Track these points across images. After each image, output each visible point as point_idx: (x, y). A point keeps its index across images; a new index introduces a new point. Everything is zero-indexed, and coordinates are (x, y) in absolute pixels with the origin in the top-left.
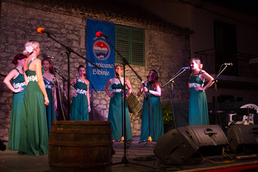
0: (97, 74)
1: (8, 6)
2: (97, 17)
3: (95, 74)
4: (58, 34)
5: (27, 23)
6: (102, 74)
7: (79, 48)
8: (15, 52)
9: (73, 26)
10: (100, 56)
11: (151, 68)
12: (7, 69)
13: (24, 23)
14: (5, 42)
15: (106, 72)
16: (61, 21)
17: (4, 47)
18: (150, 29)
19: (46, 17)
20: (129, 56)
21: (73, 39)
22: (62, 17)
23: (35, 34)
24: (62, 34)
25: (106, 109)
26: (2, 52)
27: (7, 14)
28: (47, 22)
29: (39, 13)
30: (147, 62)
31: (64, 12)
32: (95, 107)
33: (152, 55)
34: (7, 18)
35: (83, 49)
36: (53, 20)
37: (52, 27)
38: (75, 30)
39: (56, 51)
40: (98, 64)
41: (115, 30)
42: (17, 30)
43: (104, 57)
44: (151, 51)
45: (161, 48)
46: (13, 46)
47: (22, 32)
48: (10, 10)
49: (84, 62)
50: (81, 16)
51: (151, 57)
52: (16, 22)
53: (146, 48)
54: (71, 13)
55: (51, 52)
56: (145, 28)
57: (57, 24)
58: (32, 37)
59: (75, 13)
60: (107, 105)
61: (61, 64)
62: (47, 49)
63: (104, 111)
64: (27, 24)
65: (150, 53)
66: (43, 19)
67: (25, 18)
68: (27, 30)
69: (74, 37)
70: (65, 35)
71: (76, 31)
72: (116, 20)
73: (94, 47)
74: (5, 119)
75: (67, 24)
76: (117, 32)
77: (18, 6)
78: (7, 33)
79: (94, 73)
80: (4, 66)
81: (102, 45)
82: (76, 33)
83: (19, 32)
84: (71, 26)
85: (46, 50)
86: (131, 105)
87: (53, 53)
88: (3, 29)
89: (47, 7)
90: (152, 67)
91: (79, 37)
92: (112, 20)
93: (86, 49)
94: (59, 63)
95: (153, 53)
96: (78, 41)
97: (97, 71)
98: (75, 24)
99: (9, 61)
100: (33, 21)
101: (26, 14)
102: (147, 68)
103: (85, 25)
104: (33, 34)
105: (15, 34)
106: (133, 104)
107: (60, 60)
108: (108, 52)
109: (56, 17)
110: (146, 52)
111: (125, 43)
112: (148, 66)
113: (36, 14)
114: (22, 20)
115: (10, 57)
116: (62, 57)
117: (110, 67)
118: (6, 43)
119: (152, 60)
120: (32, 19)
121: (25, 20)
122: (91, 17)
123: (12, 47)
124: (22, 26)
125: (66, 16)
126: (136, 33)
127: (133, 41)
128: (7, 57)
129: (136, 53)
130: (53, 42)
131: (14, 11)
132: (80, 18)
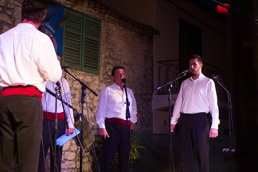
11: (106, 78)
18: (108, 20)
20: (80, 58)
30: (102, 69)
33: (108, 60)
38: (7, 7)
44: (107, 54)
45: (120, 51)
51: (107, 63)
53: (102, 49)
56: (101, 18)
65: (106, 57)
69: (5, 18)
82: (9, 12)
90: (108, 78)
95: (110, 57)
96: (11, 26)
102: (102, 79)
110: (102, 54)
111: (75, 38)
112: (103, 75)
119: (108, 66)
126: (90, 24)
127: (86, 36)
129: (90, 55)
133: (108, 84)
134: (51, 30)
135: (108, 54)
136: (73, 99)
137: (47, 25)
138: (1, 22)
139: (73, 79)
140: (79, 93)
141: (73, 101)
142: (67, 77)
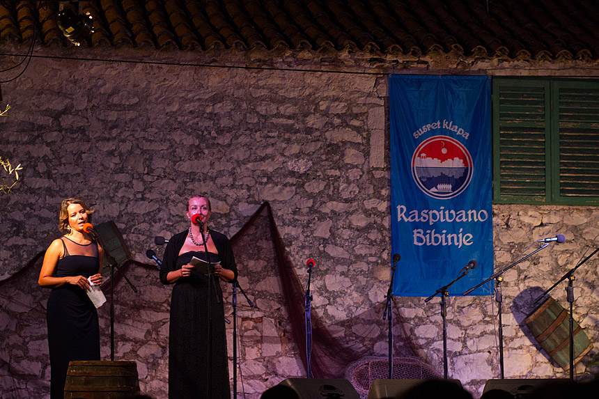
0: (428, 244)
1: (152, 73)
2: (426, 63)
3: (420, 244)
4: (297, 131)
5: (204, 112)
6: (444, 244)
7: (365, 167)
8: (172, 197)
9: (346, 100)
10: (438, 186)
12: (152, 246)
13: (196, 115)
14: (146, 172)
15: (460, 235)
16: (307, 92)
17: (141, 188)
19: (258, 87)
20: (548, 177)
21: (344, 143)
22: (310, 79)
23: (227, 142)
24: (309, 131)
25: (460, 354)
26: (137, 200)
27: (147, 96)
28: (263, 100)
29: (237, 78)
31: (316, 64)
32: (421, 347)
34: (148, 107)
35: (377, 169)
36: (282, 93)
37: (278, 115)
38: (351, 115)
39: (292, 185)
40: (431, 212)
41: (495, 98)
42: (177, 136)
43: (453, 189)
46: (165, 181)
47: (190, 140)
48: (156, 81)
49: (384, 210)
50: (370, 68)
52: (172, 114)
54: (336, 65)
55: (277, 189)
57: (294, 101)
58: (220, 151)
59: (352, 63)
60: (464, 342)
61: (309, 222)
62: (265, 180)
63: (454, 359)
64: (205, 115)
66: (251, 95)
67: (200, 99)
68: (205, 133)
69: (349, 135)
70: (318, 133)
71: (356, 116)
72: (496, 64)
73: (417, 159)
74: (149, 381)
75: (327, 98)
76: (501, 102)
77: (178, 68)
78: (149, 148)
79: (416, 243)
80: (142, 238)
81: (444, 151)
82: (356, 123)
83: (181, 141)
84: (337, 103)
85: (261, 183)
86: (548, 341)
87: (281, 190)
88: (138, 139)
89: (263, 58)
91: (365, 134)
92: (481, 65)
93: (388, 169)
94: (303, 218)
96: (362, 147)
97: (428, 236)
98: (352, 96)
99: (156, 223)
100: (219, 105)
101: (201, 86)
103: (384, 94)
104: (220, 142)
105: (172, 146)
106: (554, 336)
107: (305, 210)
108: (466, 170)
109: (288, 83)
111: (531, 136)
113: (230, 83)
114: (189, 107)
115: (159, 211)
116: (312, 200)
117: (476, 220)
118: (147, 174)
120: (215, 99)
121: (197, 104)
122: (406, 66)
123: (163, 185)
124: (191, 122)
125: (321, 75)
126: (576, 96)
127: (562, 125)
128: (151, 213)
129: (578, 165)
130: (281, 159)
131: (167, 83)
132: (367, 75)
134: (458, 133)
136: (533, 266)
137: (448, 125)
138: (341, 144)
139: (530, 225)
140: (551, 252)
141: (534, 271)
142: (511, 222)
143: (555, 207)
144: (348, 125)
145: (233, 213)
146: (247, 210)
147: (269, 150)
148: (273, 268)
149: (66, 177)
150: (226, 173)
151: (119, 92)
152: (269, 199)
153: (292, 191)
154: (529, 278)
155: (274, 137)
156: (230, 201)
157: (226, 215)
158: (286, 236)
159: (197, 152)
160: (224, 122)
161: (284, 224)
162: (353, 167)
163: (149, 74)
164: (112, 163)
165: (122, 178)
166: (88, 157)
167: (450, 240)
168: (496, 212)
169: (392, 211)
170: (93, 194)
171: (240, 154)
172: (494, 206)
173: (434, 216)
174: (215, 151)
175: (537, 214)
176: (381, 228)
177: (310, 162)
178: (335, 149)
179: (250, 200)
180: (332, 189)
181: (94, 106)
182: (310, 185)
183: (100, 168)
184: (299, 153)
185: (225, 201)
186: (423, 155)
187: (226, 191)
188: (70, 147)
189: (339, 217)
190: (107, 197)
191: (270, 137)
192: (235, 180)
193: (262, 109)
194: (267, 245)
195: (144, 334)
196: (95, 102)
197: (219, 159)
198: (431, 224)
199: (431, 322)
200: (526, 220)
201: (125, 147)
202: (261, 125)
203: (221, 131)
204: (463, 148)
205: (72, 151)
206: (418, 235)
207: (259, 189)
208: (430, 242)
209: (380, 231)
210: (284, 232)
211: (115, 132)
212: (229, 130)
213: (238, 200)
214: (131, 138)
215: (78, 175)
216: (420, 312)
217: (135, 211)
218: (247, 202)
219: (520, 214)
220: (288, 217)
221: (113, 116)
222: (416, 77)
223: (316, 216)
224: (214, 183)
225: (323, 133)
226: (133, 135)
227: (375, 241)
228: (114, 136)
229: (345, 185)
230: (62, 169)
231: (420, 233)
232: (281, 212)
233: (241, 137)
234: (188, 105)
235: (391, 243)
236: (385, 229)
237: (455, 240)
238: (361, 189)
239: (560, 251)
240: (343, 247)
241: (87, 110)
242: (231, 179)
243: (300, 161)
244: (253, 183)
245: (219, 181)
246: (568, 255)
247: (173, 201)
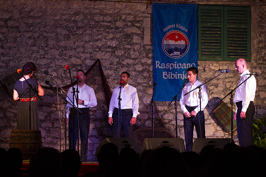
0: (169, 78)
1: (48, 2)
3: (166, 78)
4: (112, 28)
5: (71, 19)
6: (176, 78)
7: (142, 44)
8: (57, 57)
9: (134, 15)
10: (174, 53)
11: (262, 64)
12: (48, 78)
13: (67, 21)
14: (45, 46)
15: (183, 74)
16: (116, 11)
17: (43, 53)
18: (261, 4)
19: (95, 9)
20: (222, 49)
21: (133, 34)
22: (117, 5)
23: (81, 33)
24: (117, 28)
26: (41, 58)
27: (46, 13)
28: (97, 14)
29: (86, 5)
30: (254, 55)
32: (166, 123)
33: (264, 44)
34: (46, 17)
35: (147, 45)
36: (105, 11)
37: (103, 21)
38: (136, 21)
39: (110, 52)
40: (170, 64)
41: (199, 14)
42: (59, 30)
43: (181, 54)
46: (54, 50)
47: (64, 32)
48: (50, 6)
49: (150, 63)
51: (262, 48)
52: (57, 21)
53: (253, 34)
55: (103, 54)
56: (251, 4)
57: (111, 15)
58: (78, 37)
61: (117, 68)
62: (98, 50)
63: (181, 129)
64: (71, 21)
65: (260, 42)
66: (91, 12)
67: (69, 14)
68: (71, 29)
69: (135, 30)
70: (121, 29)
71: (138, 22)
73: (165, 40)
74: (46, 138)
75: (125, 14)
76: (202, 16)
78: (46, 35)
79: (164, 78)
80: (44, 75)
81: (177, 37)
82: (138, 25)
83: (61, 32)
84: (129, 16)
85: (96, 51)
86: (222, 121)
87: (105, 54)
88: (41, 31)
91: (142, 30)
93: (152, 45)
94: (114, 66)
96: (141, 36)
97: (169, 75)
98: (136, 13)
99: (49, 68)
100: (78, 16)
101: (70, 8)
102: (255, 64)
103: (150, 12)
104: (78, 33)
105: (57, 35)
106: (224, 119)
107: (115, 63)
108: (186, 46)
109: (108, 7)
110: (253, 40)
111: (215, 31)
112: (256, 61)
113: (82, 7)
114: (64, 17)
115: (51, 63)
116: (118, 59)
118: (46, 47)
119: (264, 51)
120: (76, 14)
121: (68, 16)
123: (53, 51)
124: (65, 24)
125: (122, 4)
126: (235, 13)
127: (229, 26)
128: (48, 64)
129: (235, 44)
130: (105, 41)
131: (54, 7)
132: (143, 4)
133: (264, 69)
134: (183, 29)
135: (263, 39)
136: (215, 88)
137: (179, 26)
138: (131, 34)
139: (214, 70)
140: (223, 82)
141: (216, 90)
142: (206, 69)
143: (225, 62)
144: (134, 26)
145: (83, 64)
146: (90, 63)
147: (100, 37)
148: (101, 88)
149: (10, 48)
150: (80, 46)
151: (33, 10)
152: (100, 58)
153: (109, 55)
154: (214, 93)
155: (102, 31)
156: (82, 59)
157: (81, 65)
158: (107, 75)
159: (68, 37)
160: (80, 24)
161: (106, 69)
162: (137, 44)
163: (47, 3)
164: (31, 42)
165: (35, 48)
166: (19, 39)
167: (179, 77)
168: (199, 64)
169: (153, 63)
170: (22, 55)
171: (87, 38)
172: (198, 62)
173: (172, 66)
174: (76, 37)
175: (217, 65)
176: (148, 71)
177: (118, 42)
178: (128, 36)
179: (91, 58)
180: (127, 54)
181: (22, 17)
182: (117, 52)
183: (25, 44)
184: (113, 38)
185: (80, 59)
186: (168, 39)
187: (81, 54)
188: (11, 35)
189: (130, 66)
190: (28, 57)
191: (100, 31)
192: (84, 49)
193: (96, 19)
194: (98, 78)
195: (44, 117)
196: (23, 15)
197: (77, 40)
198: (170, 69)
199: (171, 112)
200: (213, 68)
201: (36, 35)
202: (96, 25)
203: (78, 28)
204: (185, 36)
205: (13, 37)
206: (165, 74)
207: (95, 53)
208: (170, 77)
209: (148, 72)
210: (106, 72)
211: (31, 28)
212: (82, 27)
213: (86, 59)
214: (38, 31)
215: (15, 47)
216: (166, 108)
217: (40, 63)
218: (90, 59)
219: (210, 65)
220: (108, 66)
221: (31, 21)
222: (165, 5)
223: (120, 66)
224: (75, 51)
225: (123, 29)
226: (39, 30)
227: (146, 77)
228: (31, 30)
229: (133, 52)
230: (8, 45)
231: (165, 73)
232: (105, 64)
233: (87, 31)
234: (64, 16)
235: (153, 78)
236: (150, 71)
237: (181, 77)
238: (140, 54)
239: (227, 81)
240: (132, 79)
241: (19, 18)
242: (83, 49)
243: (113, 41)
244: (92, 51)
245: (77, 50)
246: (231, 83)
247: (57, 59)
